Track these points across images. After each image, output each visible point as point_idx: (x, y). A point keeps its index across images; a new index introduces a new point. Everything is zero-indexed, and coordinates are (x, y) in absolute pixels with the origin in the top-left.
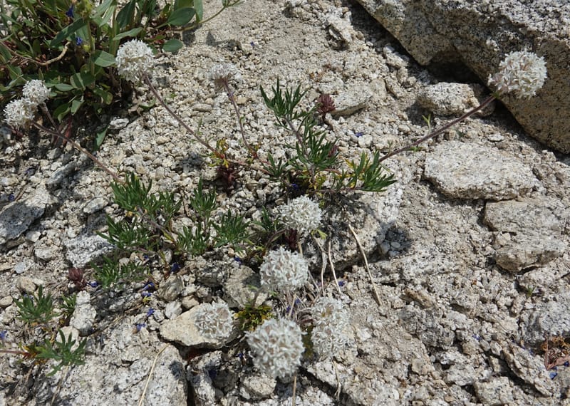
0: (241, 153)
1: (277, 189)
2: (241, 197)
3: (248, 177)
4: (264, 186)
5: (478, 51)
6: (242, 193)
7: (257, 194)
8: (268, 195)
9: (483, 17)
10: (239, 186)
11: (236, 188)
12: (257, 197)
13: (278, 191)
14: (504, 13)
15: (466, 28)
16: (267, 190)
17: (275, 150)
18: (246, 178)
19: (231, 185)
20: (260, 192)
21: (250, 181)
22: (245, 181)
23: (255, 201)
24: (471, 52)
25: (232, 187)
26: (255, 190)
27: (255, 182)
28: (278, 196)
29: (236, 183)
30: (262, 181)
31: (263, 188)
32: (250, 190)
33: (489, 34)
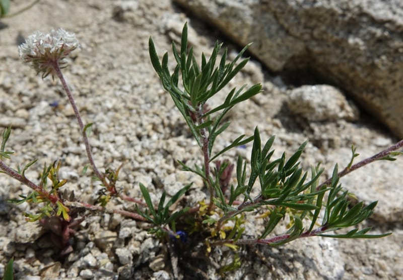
0: (79, 187)
1: (149, 243)
2: (88, 266)
3: (96, 226)
4: (127, 240)
5: (338, 51)
6: (90, 259)
7: (116, 257)
8: (136, 256)
9: (344, 15)
10: (81, 244)
11: (77, 250)
12: (117, 262)
13: (152, 246)
14: (366, 9)
15: (323, 28)
16: (133, 247)
17: (135, 177)
18: (94, 230)
19: (67, 246)
20: (123, 252)
21: (100, 233)
22: (92, 233)
23: (115, 271)
24: (329, 54)
25: (70, 249)
26: (113, 250)
27: (109, 234)
28: (153, 254)
29: (76, 240)
30: (125, 232)
31: (126, 244)
32: (102, 250)
33: (349, 32)
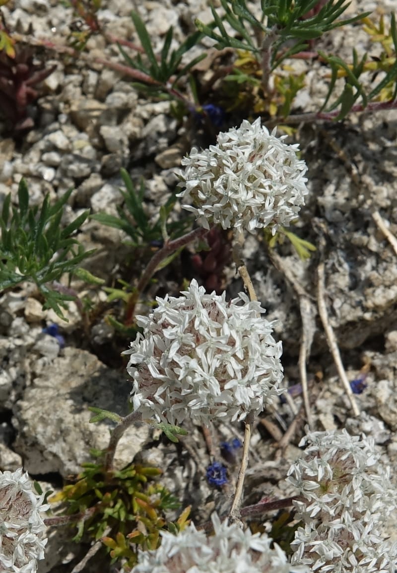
0: (50, 24)
1: (159, 123)
2: (53, 148)
3: (73, 91)
4: (122, 114)
6: (59, 139)
7: (102, 139)
8: (134, 142)
10: (48, 117)
11: (40, 126)
12: (102, 147)
13: (162, 127)
16: (131, 126)
17: (149, 11)
18: (69, 96)
19: (24, 116)
20: (110, 132)
21: (78, 102)
22: (67, 102)
23: (99, 159)
25: (29, 122)
26: (97, 129)
27: (95, 104)
28: (163, 142)
29: (41, 111)
30: (117, 99)
31: (119, 122)
32: (81, 129)
